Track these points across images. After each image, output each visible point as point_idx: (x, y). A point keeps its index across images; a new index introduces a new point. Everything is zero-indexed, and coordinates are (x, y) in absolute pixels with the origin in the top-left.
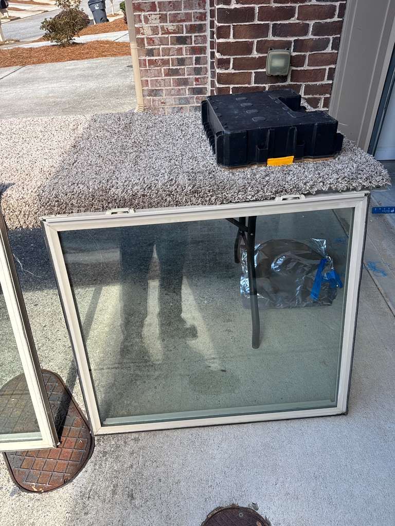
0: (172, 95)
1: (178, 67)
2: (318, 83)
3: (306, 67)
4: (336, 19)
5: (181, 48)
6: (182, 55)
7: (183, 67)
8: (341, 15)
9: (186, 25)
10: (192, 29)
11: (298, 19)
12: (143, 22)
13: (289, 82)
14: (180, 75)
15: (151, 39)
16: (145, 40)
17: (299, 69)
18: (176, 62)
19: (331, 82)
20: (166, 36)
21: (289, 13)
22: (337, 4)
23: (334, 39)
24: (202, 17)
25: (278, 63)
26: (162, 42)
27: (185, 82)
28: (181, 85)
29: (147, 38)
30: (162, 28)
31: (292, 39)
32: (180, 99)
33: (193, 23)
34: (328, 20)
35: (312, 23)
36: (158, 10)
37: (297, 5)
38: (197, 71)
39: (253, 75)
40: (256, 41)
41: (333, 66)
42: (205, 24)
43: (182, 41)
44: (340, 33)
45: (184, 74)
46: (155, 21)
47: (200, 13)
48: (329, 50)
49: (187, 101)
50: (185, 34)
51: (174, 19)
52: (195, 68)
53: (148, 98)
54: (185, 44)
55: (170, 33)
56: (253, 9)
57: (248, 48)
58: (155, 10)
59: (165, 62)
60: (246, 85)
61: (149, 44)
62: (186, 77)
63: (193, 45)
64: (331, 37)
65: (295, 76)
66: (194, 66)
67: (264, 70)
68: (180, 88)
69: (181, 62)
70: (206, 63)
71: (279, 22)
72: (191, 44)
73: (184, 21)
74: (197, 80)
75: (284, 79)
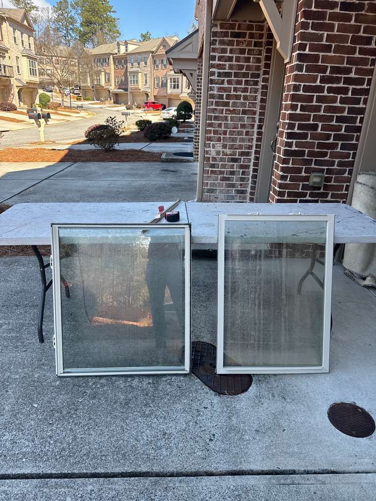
0: (223, 193)
1: (230, 176)
2: (339, 192)
3: (332, 183)
4: (350, 159)
5: (234, 165)
6: (234, 168)
7: (233, 176)
8: (354, 157)
9: (239, 152)
10: (242, 154)
11: (329, 158)
12: (211, 147)
13: (322, 190)
14: (231, 181)
15: (215, 158)
16: (211, 158)
17: (328, 184)
18: (229, 173)
19: (347, 192)
20: (225, 157)
21: (325, 154)
22: (352, 152)
23: (349, 170)
24: (250, 147)
25: (317, 180)
26: (222, 160)
27: (233, 186)
28: (230, 187)
29: (212, 157)
30: (223, 152)
31: (326, 168)
32: (228, 196)
33: (243, 150)
34: (346, 160)
35: (337, 160)
36: (222, 141)
37: (329, 151)
38: (242, 179)
39: (301, 185)
40: (304, 167)
41: (349, 184)
42: (251, 152)
43: (235, 160)
44: (353, 166)
45: (233, 181)
46: (219, 147)
47: (249, 145)
48: (346, 175)
49: (233, 198)
50: (237, 157)
51: (232, 147)
52: (241, 177)
53: (206, 194)
54: (237, 162)
55: (228, 155)
56: (305, 151)
57: (299, 171)
58: (221, 142)
59: (221, 173)
60: (296, 191)
61: (213, 161)
62: (234, 182)
63: (242, 163)
64: (348, 169)
65: (326, 187)
66: (241, 176)
67: (308, 183)
68: (230, 189)
69: (232, 173)
70: (249, 175)
71: (318, 159)
72: (241, 162)
73: (238, 149)
74: (241, 185)
75: (319, 189)
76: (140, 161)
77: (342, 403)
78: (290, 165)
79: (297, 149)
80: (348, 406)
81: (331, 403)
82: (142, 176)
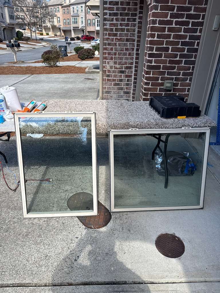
0: (115, 94)
1: (119, 83)
2: (183, 93)
3: (179, 87)
4: (191, 71)
5: (122, 75)
6: (122, 78)
7: (121, 83)
8: (193, 70)
9: (124, 66)
10: (127, 68)
11: (177, 70)
12: (107, 64)
13: (172, 92)
14: (120, 86)
15: (109, 70)
16: (107, 71)
17: (176, 87)
18: (118, 81)
19: (188, 93)
20: (116, 70)
21: (174, 68)
22: (191, 66)
23: (190, 78)
24: (132, 63)
25: (168, 85)
26: (114, 72)
27: (122, 89)
28: (120, 90)
29: (108, 70)
30: (115, 67)
31: (174, 77)
32: (119, 96)
33: (127, 66)
34: (188, 71)
35: (182, 72)
36: (114, 59)
37: (177, 66)
38: (127, 85)
39: (159, 89)
40: (160, 77)
41: (189, 87)
42: (132, 66)
43: (122, 72)
44: (192, 76)
45: (121, 86)
46: (112, 63)
47: (131, 62)
48: (188, 81)
49: (122, 97)
50: (123, 70)
51: (120, 63)
52: (127, 83)
53: (105, 94)
54: (124, 73)
55: (118, 69)
56: (161, 65)
57: (157, 79)
58: (113, 60)
59: (114, 80)
60: (155, 92)
61: (108, 72)
62: (122, 86)
63: (127, 74)
64: (189, 77)
65: (174, 90)
66: (126, 82)
67: (163, 87)
68: (119, 91)
69: (121, 80)
70: (131, 82)
71: (169, 71)
72: (126, 73)
73: (124, 64)
74: (127, 88)
75: (170, 91)
76: (72, 73)
77: (166, 234)
78: (151, 76)
79: (155, 64)
80: (169, 236)
81: (159, 234)
82: (71, 82)
